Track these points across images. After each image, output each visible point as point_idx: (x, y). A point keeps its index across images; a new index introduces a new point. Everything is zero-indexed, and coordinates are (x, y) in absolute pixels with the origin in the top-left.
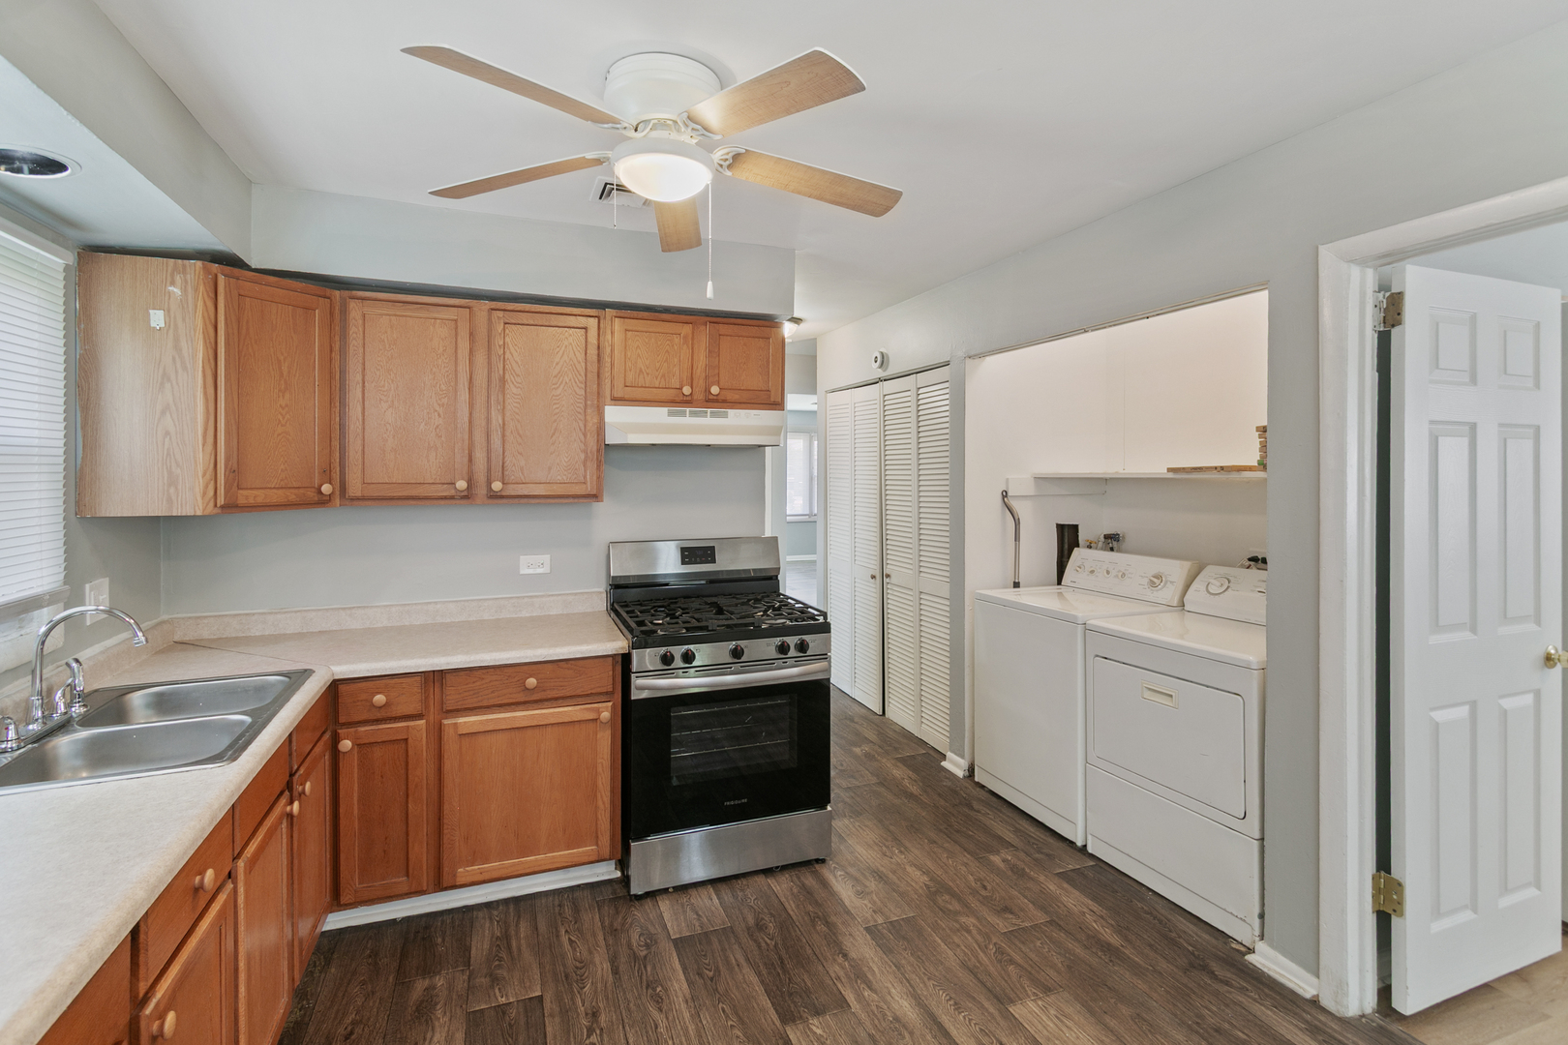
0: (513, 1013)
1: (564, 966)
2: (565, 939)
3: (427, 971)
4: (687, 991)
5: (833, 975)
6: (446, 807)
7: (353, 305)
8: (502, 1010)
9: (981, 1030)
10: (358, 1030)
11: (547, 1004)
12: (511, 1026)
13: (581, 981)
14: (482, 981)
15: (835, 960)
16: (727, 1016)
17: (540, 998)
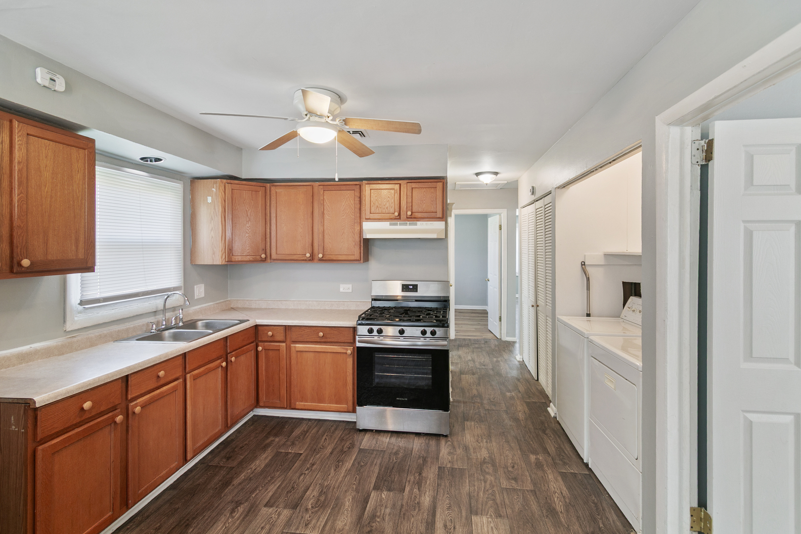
0: (290, 456)
1: (317, 446)
2: (324, 438)
3: (276, 435)
4: (349, 467)
5: (408, 479)
6: (292, 377)
7: (273, 188)
8: (287, 454)
9: (451, 519)
10: (245, 447)
11: (302, 457)
12: (286, 459)
13: (318, 453)
14: (289, 443)
15: (414, 474)
16: (355, 480)
17: (301, 454)
